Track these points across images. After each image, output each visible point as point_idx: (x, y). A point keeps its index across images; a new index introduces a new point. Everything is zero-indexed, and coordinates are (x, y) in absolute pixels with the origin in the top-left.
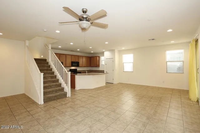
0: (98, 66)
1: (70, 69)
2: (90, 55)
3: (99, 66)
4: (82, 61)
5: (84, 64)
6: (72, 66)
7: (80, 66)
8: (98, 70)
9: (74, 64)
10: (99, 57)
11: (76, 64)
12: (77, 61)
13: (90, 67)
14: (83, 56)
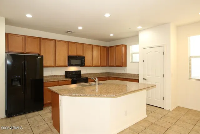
0: (123, 64)
1: (66, 72)
2: (108, 45)
3: (125, 65)
4: (92, 56)
5: (96, 61)
6: (70, 65)
7: (86, 64)
8: (123, 72)
9: (73, 61)
10: (126, 46)
11: (78, 62)
12: (80, 53)
13: (107, 66)
14: (93, 46)
